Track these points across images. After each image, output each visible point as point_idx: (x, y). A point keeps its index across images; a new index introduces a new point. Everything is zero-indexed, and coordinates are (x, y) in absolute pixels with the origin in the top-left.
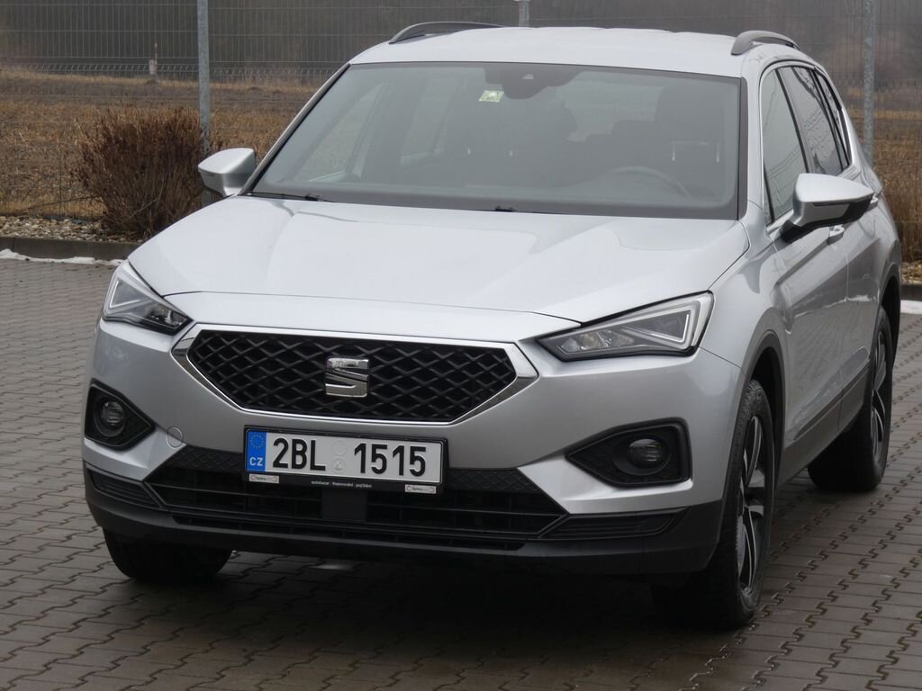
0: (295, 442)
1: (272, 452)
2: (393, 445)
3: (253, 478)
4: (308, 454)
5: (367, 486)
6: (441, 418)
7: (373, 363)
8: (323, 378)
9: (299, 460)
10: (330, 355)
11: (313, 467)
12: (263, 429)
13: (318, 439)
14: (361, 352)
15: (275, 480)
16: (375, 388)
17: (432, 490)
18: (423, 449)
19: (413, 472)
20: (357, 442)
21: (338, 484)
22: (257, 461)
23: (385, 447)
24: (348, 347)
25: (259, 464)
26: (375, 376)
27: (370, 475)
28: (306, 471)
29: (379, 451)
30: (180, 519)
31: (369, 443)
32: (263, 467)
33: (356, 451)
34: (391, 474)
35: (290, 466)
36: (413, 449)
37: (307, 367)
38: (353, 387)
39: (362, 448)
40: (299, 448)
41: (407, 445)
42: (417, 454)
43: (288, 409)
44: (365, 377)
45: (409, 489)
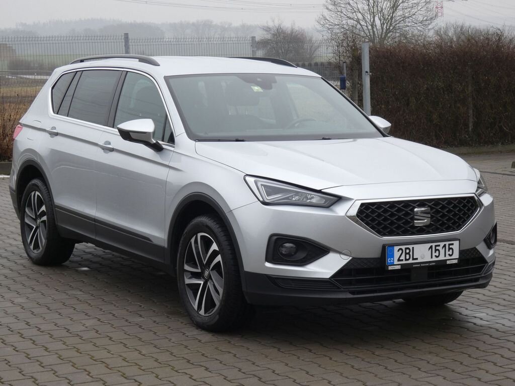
0: (406, 249)
1: (397, 254)
2: (442, 244)
3: (390, 268)
4: (411, 253)
5: (434, 264)
6: (454, 230)
7: (432, 208)
8: (413, 219)
9: (408, 257)
10: (415, 208)
11: (414, 259)
12: (392, 245)
13: (415, 246)
14: (427, 205)
15: (399, 267)
16: (432, 220)
17: (455, 262)
18: (452, 244)
19: (449, 255)
20: (429, 245)
21: (423, 265)
22: (390, 260)
23: (439, 246)
24: (421, 203)
25: (392, 261)
26: (432, 214)
27: (434, 259)
28: (411, 261)
29: (437, 248)
30: (353, 293)
31: (434, 245)
32: (393, 262)
33: (429, 249)
34: (442, 258)
35: (404, 260)
36: (449, 245)
37: (407, 214)
38: (425, 221)
39: (431, 247)
40: (408, 251)
41: (447, 243)
42: (451, 247)
43: (398, 234)
44: (429, 215)
45: (448, 262)
